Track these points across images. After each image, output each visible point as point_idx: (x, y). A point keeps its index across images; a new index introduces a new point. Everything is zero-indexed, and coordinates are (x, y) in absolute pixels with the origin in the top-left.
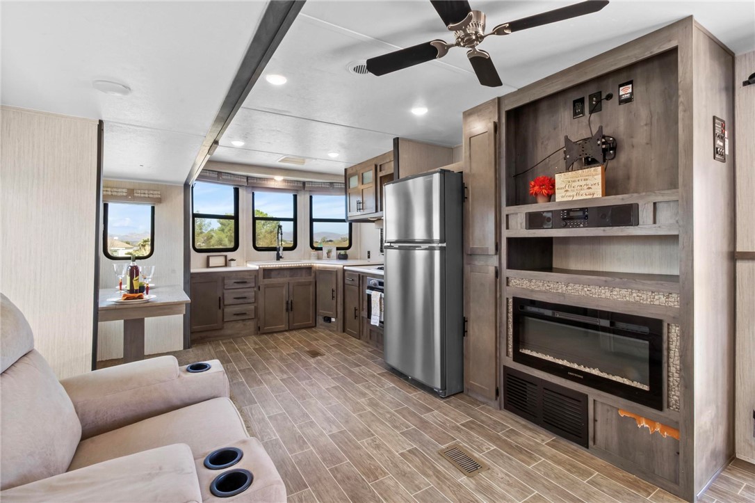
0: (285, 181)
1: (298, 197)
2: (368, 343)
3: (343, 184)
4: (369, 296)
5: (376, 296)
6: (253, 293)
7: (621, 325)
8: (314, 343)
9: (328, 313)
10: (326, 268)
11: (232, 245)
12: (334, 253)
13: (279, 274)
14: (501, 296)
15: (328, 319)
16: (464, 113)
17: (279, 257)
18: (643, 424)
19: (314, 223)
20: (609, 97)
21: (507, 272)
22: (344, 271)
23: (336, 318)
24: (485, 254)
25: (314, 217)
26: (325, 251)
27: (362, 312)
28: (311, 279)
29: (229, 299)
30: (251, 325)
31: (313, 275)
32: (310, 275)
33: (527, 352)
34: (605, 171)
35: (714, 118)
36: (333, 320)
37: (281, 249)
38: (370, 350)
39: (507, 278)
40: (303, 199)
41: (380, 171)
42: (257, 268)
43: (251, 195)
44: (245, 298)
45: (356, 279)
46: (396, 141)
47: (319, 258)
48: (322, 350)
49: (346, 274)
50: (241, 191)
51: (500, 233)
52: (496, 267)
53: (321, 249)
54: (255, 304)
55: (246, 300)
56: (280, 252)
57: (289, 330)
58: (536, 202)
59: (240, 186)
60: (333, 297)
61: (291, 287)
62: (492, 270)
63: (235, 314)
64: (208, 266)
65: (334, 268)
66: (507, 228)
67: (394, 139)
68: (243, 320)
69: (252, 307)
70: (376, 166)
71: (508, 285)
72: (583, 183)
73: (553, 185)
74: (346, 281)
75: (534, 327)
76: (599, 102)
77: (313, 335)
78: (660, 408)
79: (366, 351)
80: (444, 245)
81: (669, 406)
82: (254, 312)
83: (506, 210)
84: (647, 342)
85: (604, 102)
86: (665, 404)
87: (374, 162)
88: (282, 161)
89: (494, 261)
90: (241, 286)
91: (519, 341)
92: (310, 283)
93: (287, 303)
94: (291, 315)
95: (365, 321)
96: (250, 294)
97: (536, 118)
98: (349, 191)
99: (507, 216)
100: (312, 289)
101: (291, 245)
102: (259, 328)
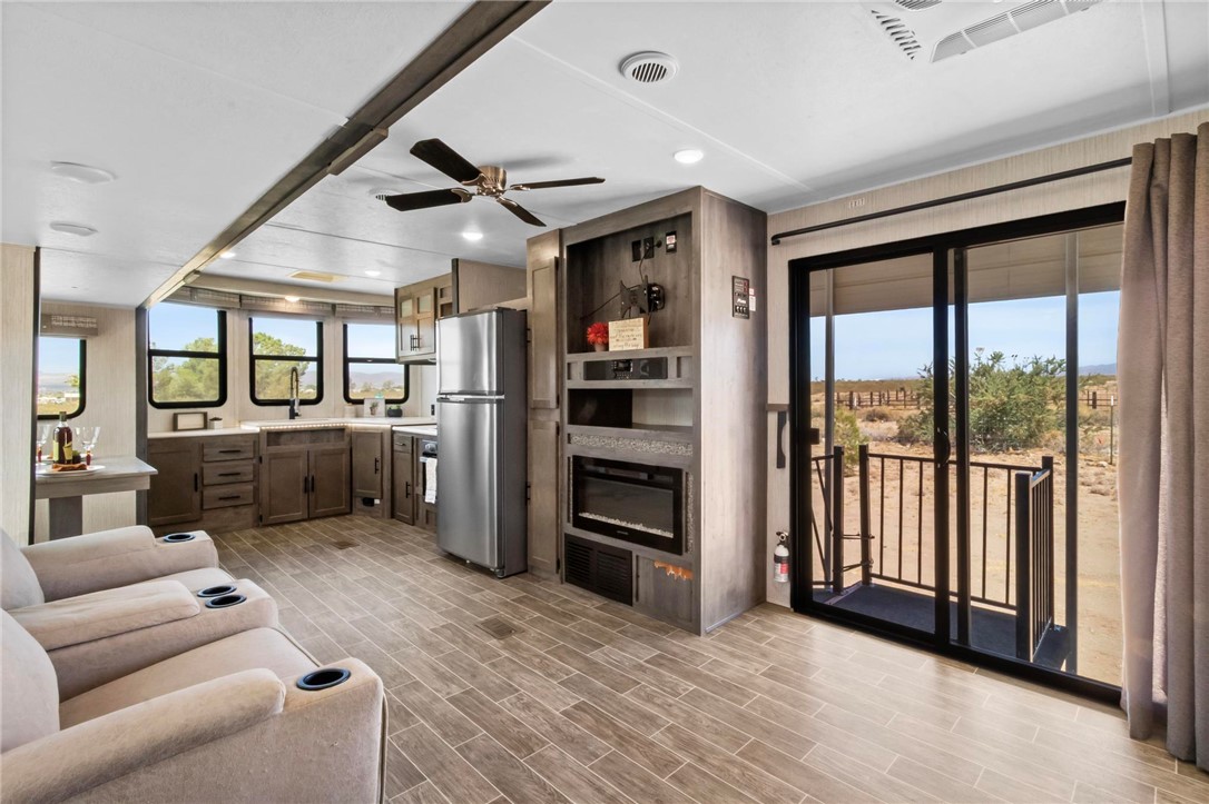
0: (302, 302)
1: (325, 327)
2: (424, 528)
3: (392, 308)
4: (424, 464)
5: (431, 464)
6: (252, 468)
7: (658, 478)
8: (345, 533)
9: (369, 493)
10: (366, 429)
11: (216, 397)
12: (382, 408)
13: (292, 439)
14: (562, 455)
15: (369, 502)
16: (528, 240)
17: (293, 415)
18: (671, 571)
19: (350, 364)
20: (659, 245)
21: (569, 429)
22: (393, 433)
23: (381, 499)
24: (544, 407)
25: (350, 356)
26: (367, 406)
27: (416, 489)
28: (343, 445)
29: (211, 475)
30: (248, 514)
31: (347, 439)
32: (343, 440)
33: (586, 515)
34: (647, 324)
35: (733, 278)
36: (377, 502)
37: (297, 403)
38: (425, 536)
39: (569, 435)
40: (332, 330)
41: (442, 296)
42: (258, 430)
43: (247, 322)
44: (238, 474)
45: (409, 443)
46: (456, 263)
47: (358, 415)
48: (356, 540)
49: (395, 438)
50: (230, 317)
51: (562, 384)
52: (557, 423)
53: (361, 402)
54: (255, 484)
55: (239, 478)
56: (296, 407)
57: (309, 519)
58: (594, 351)
59: (229, 308)
60: (376, 470)
61: (312, 458)
62: (553, 426)
63: (221, 499)
64: (175, 428)
65: (377, 429)
66: (569, 378)
67: (453, 260)
68: (236, 507)
69: (250, 487)
70: (436, 290)
71: (569, 442)
72: (630, 333)
73: (607, 333)
74: (396, 447)
75: (594, 489)
76: (652, 248)
77: (347, 524)
78: (680, 553)
79: (419, 538)
80: (503, 397)
81: (687, 550)
82: (252, 494)
83: (569, 358)
84: (671, 492)
85: (656, 248)
86: (684, 549)
87: (433, 285)
88: (299, 276)
89: (556, 416)
90: (228, 457)
91: (579, 504)
92: (341, 452)
93: (306, 480)
94: (312, 497)
95: (421, 499)
96: (247, 469)
97: (602, 255)
98: (400, 320)
99: (569, 364)
100: (345, 459)
101: (313, 396)
102: (261, 518)
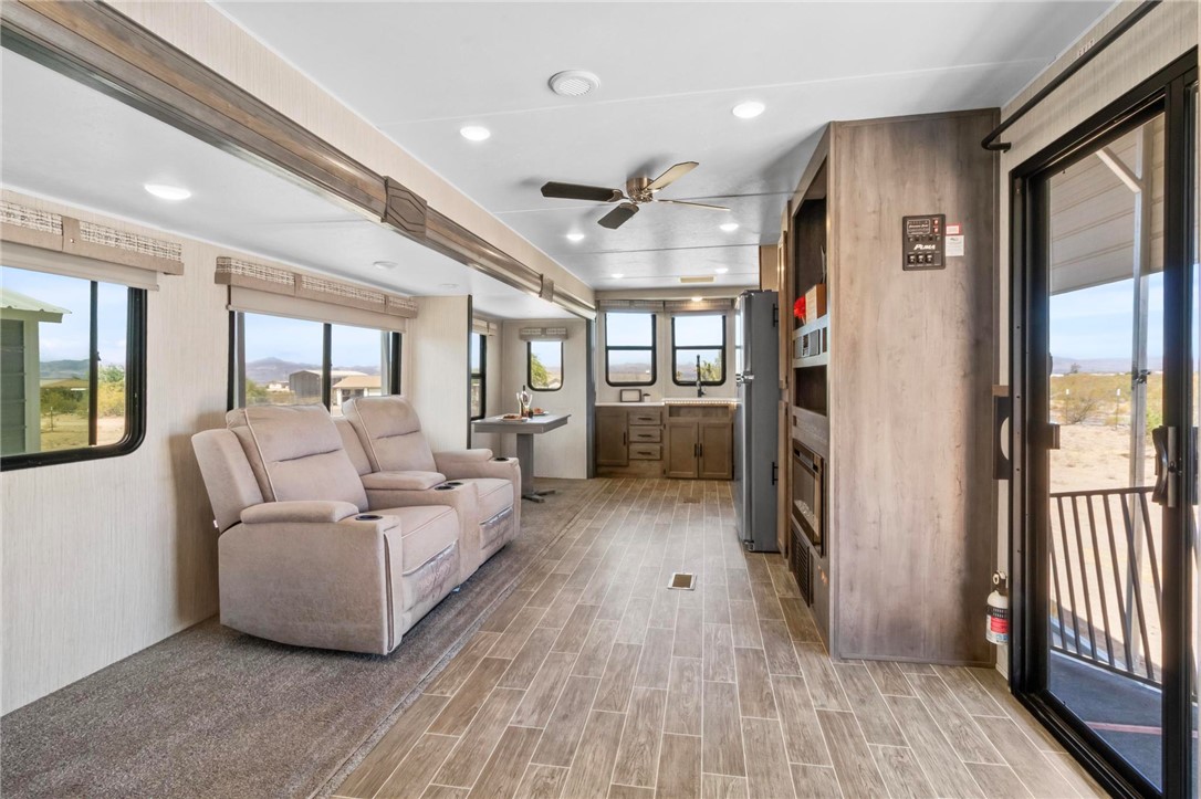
1: (726, 319)
6: (659, 432)
11: (649, 379)
13: (688, 412)
17: (700, 394)
28: (726, 420)
29: (633, 437)
30: (657, 467)
31: (730, 415)
32: (727, 416)
37: (706, 384)
42: (663, 404)
43: (670, 321)
44: (650, 436)
48: (704, 499)
50: (658, 317)
54: (661, 444)
55: (651, 439)
56: (704, 388)
57: (700, 479)
59: (658, 312)
61: (701, 429)
63: (640, 454)
64: (621, 401)
68: (651, 461)
69: (658, 447)
82: (659, 452)
90: (647, 423)
92: (724, 426)
93: (696, 446)
94: (701, 460)
96: (655, 432)
100: (727, 432)
101: (718, 379)
102: (665, 472)
